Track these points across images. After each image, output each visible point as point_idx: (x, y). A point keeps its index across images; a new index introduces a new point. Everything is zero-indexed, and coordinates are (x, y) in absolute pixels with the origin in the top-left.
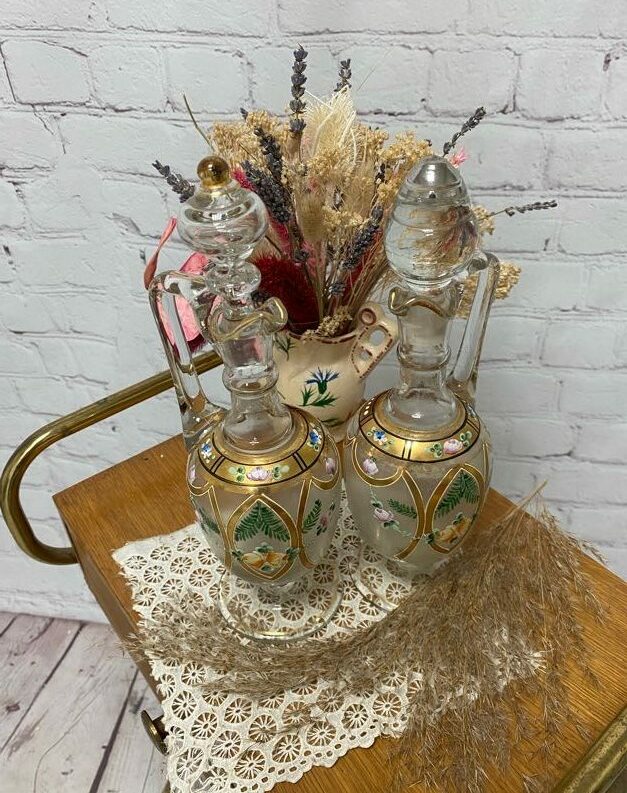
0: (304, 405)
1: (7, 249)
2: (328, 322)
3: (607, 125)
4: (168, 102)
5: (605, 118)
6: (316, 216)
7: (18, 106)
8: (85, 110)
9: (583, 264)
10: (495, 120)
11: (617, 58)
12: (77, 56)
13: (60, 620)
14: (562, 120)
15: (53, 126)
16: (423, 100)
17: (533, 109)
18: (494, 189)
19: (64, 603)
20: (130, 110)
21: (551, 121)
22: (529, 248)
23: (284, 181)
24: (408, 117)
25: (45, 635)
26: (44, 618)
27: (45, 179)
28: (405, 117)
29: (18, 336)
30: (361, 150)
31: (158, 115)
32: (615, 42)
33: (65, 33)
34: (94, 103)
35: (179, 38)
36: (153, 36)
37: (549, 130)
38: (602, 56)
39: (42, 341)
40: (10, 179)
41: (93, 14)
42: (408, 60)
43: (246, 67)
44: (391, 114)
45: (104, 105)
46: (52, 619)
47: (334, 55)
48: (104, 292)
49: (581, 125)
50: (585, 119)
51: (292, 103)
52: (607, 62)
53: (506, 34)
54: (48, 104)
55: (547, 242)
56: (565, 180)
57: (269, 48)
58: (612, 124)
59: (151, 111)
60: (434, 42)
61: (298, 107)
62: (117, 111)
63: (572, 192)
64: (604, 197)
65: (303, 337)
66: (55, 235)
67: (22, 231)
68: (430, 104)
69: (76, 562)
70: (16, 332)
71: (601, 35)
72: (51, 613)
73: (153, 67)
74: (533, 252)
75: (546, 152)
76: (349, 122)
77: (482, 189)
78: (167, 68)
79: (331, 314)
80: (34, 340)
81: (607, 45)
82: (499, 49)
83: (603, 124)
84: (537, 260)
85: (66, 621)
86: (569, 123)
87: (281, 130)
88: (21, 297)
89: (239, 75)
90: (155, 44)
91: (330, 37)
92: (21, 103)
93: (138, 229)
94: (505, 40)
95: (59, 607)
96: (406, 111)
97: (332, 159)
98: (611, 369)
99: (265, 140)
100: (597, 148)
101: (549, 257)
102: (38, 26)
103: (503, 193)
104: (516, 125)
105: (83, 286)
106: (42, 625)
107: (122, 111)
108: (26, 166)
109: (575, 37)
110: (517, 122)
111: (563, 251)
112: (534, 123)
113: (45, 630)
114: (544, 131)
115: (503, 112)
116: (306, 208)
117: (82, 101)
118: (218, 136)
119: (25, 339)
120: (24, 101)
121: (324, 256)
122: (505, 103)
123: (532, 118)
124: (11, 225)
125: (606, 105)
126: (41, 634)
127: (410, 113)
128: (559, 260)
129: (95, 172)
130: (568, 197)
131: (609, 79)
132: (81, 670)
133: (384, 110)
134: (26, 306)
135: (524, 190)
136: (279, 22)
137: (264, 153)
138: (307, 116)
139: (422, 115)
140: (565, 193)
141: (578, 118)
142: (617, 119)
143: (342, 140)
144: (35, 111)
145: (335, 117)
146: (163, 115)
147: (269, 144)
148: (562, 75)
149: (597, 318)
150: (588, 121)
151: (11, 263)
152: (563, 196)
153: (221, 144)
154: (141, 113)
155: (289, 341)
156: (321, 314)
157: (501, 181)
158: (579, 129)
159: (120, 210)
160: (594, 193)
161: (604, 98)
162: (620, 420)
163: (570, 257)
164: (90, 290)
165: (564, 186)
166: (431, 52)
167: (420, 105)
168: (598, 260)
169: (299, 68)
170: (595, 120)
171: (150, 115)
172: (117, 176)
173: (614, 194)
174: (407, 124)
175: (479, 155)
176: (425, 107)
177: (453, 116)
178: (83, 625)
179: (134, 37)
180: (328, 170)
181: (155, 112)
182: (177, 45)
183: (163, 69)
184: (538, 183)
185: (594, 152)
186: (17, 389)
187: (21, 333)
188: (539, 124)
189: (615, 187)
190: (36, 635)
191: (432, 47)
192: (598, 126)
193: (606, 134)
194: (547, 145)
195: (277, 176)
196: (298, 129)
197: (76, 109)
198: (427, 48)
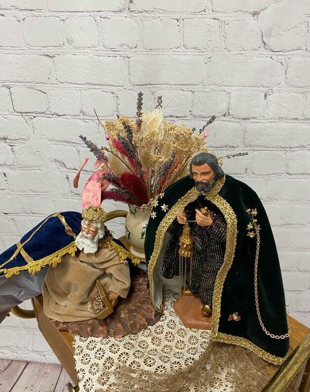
0: (142, 238)
1: (5, 174)
2: (152, 201)
3: (268, 121)
4: (81, 112)
5: (267, 118)
6: (147, 157)
7: (16, 114)
8: (44, 115)
9: (263, 179)
10: (222, 119)
11: (269, 95)
12: (42, 94)
13: (16, 361)
14: (249, 119)
15: (30, 122)
16: (190, 111)
17: (237, 115)
18: (222, 147)
19: (18, 352)
20: (64, 115)
21: (244, 119)
22: (238, 172)
23: (133, 143)
24: (184, 118)
25: (8, 370)
26: (7, 360)
27: (25, 144)
28: (182, 118)
29: (6, 215)
30: (166, 132)
31: (77, 117)
32: (268, 88)
33: (38, 85)
34: (48, 112)
35: (87, 87)
36: (76, 86)
37: (244, 123)
38: (263, 94)
39: (17, 218)
40: (10, 144)
41: (50, 76)
42: (184, 95)
43: (115, 98)
44: (177, 117)
45: (52, 113)
46: (12, 361)
47: (152, 93)
48: (48, 194)
49: (257, 121)
50: (259, 118)
51: (137, 113)
52: (266, 96)
53: (223, 85)
54: (28, 113)
55: (246, 169)
56: (252, 143)
57: (125, 90)
58: (271, 120)
59: (74, 116)
60: (194, 88)
61: (139, 114)
62: (58, 116)
63: (256, 148)
64: (269, 150)
65: (141, 207)
66: (27, 169)
67: (12, 166)
68: (193, 113)
69: (35, 317)
70: (5, 213)
71: (262, 86)
72: (11, 358)
73: (75, 98)
74: (241, 174)
75: (243, 132)
76: (161, 121)
77: (217, 147)
78: (81, 98)
79: (154, 198)
80: (13, 217)
81: (265, 90)
82: (221, 91)
83: (266, 121)
84: (243, 177)
85: (19, 361)
86: (252, 120)
87: (133, 124)
88: (9, 196)
89: (113, 101)
90: (76, 89)
91: (150, 86)
92: (16, 112)
93: (65, 166)
94: (223, 88)
95: (15, 354)
96: (183, 116)
97: (153, 134)
98: (280, 226)
99: (126, 127)
100: (265, 130)
101: (247, 176)
102: (26, 81)
103: (226, 149)
104: (230, 121)
105: (38, 192)
106: (7, 364)
107: (61, 116)
108: (17, 138)
109: (252, 86)
110: (230, 120)
111: (254, 174)
112: (237, 120)
113: (8, 367)
114: (242, 124)
115: (224, 116)
116: (143, 154)
117: (43, 112)
118: (107, 125)
119: (9, 217)
120: (18, 111)
121: (150, 173)
122: (225, 112)
123: (236, 118)
124: (7, 164)
125: (267, 113)
126: (6, 369)
127: (185, 117)
128: (252, 177)
129: (47, 141)
130: (254, 150)
131: (267, 103)
132: (26, 388)
133: (174, 116)
134: (11, 200)
135: (234, 148)
136: (129, 80)
137: (126, 132)
138: (144, 118)
139: (190, 117)
140: (253, 149)
141: (256, 118)
142: (271, 119)
143: (158, 127)
144: (22, 115)
145: (155, 119)
146: (79, 117)
147: (128, 129)
148: (247, 101)
149: (272, 203)
150: (260, 119)
151: (6, 181)
152: (252, 150)
153: (108, 128)
154: (69, 117)
155: (135, 209)
156: (149, 197)
157: (224, 144)
158: (256, 122)
159: (57, 158)
160: (265, 149)
161: (265, 111)
162: (286, 249)
163: (258, 176)
164: (42, 194)
165: (252, 146)
166: (193, 92)
167: (189, 113)
168: (270, 178)
169: (140, 100)
170: (262, 119)
171: (73, 117)
172: (57, 143)
173: (273, 149)
174: (184, 121)
175: (215, 133)
176: (191, 114)
177: (203, 118)
178: (28, 363)
179: (68, 86)
180: (151, 139)
181: (75, 116)
182: (86, 89)
183: (80, 99)
184: (241, 145)
185: (264, 131)
186: (3, 241)
187: (7, 214)
188: (240, 120)
189: (274, 146)
190: (3, 370)
191: (193, 90)
192: (264, 121)
193: (268, 124)
194: (243, 129)
195: (131, 141)
196: (139, 123)
197: (40, 115)
198: (191, 91)
